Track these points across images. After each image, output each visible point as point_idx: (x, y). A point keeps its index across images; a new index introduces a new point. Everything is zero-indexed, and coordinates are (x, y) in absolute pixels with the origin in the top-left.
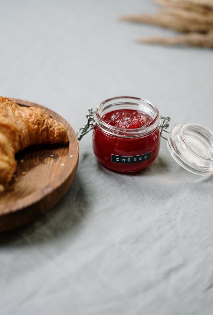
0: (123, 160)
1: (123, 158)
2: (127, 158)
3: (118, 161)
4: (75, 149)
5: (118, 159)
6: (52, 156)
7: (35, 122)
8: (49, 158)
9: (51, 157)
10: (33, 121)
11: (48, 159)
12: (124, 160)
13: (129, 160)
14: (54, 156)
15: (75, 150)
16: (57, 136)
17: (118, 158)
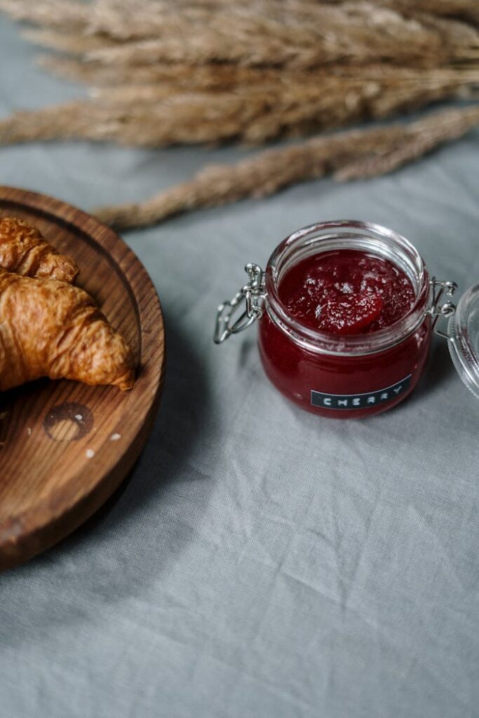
0: (340, 403)
1: (343, 399)
2: (350, 400)
3: (329, 404)
4: (137, 414)
5: (328, 402)
6: (79, 417)
7: (42, 332)
8: (69, 423)
9: (75, 420)
10: (39, 330)
11: (65, 423)
12: (345, 403)
13: (356, 402)
14: (83, 420)
15: (134, 417)
16: (98, 373)
17: (329, 400)
